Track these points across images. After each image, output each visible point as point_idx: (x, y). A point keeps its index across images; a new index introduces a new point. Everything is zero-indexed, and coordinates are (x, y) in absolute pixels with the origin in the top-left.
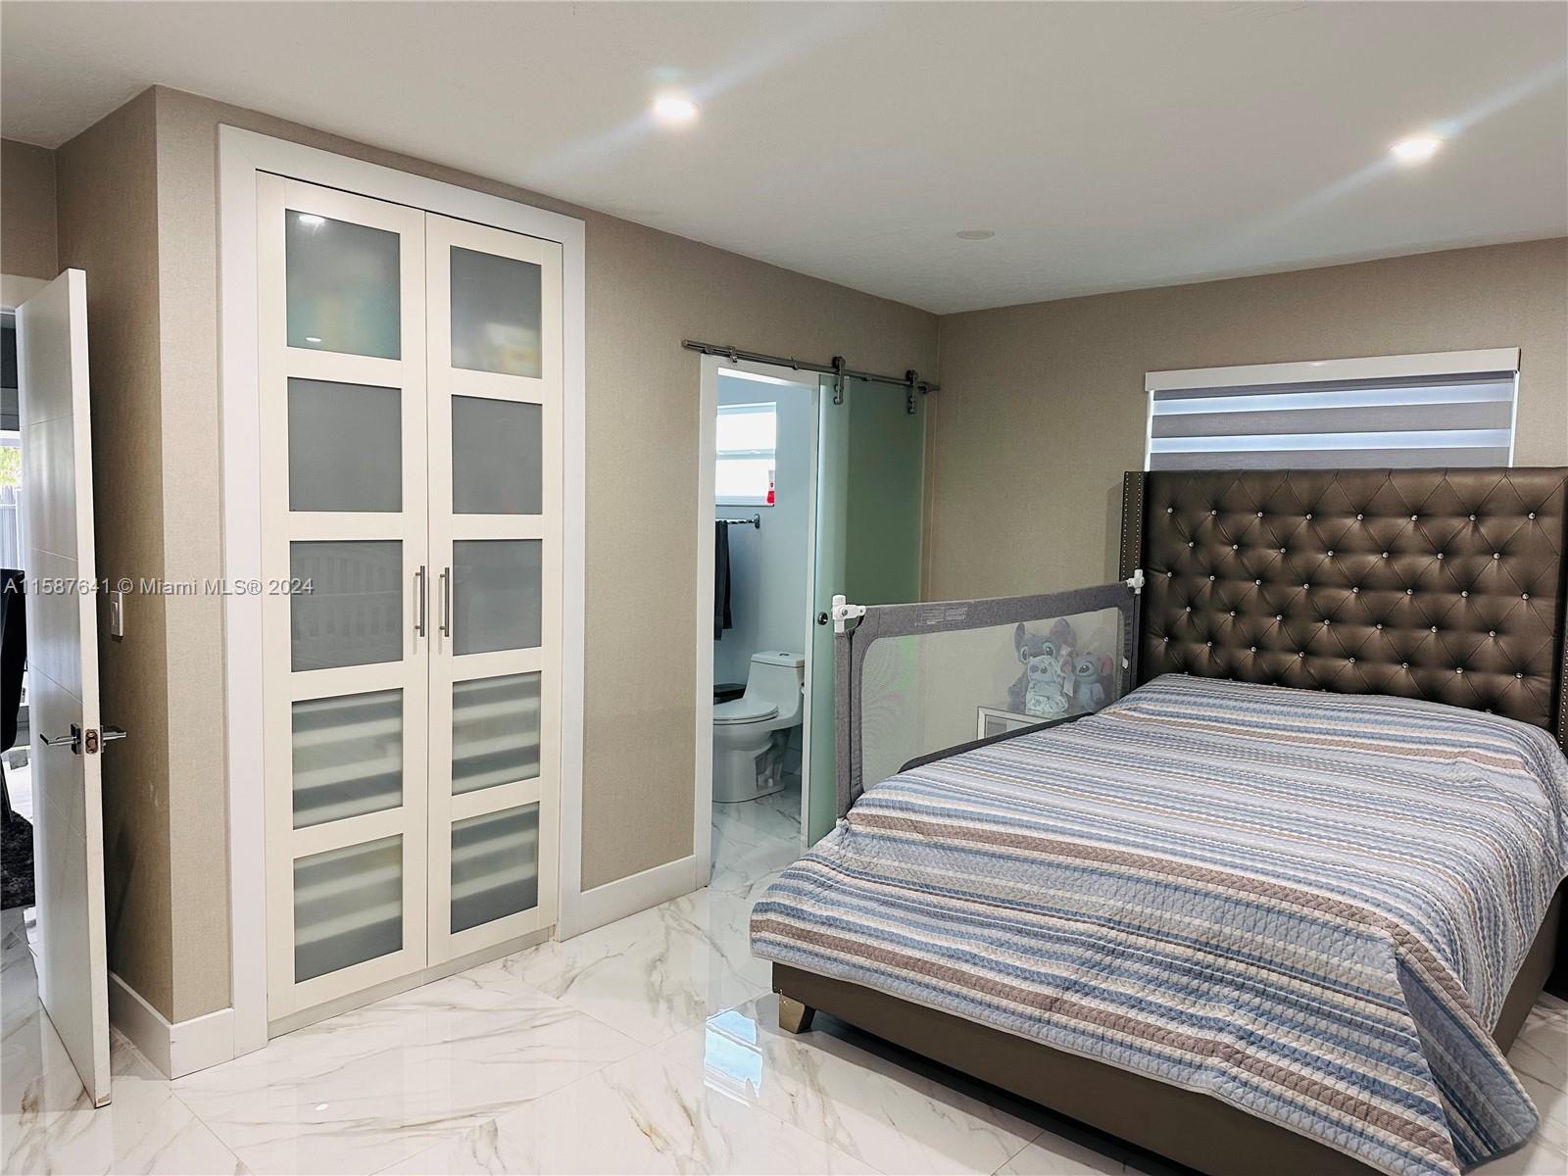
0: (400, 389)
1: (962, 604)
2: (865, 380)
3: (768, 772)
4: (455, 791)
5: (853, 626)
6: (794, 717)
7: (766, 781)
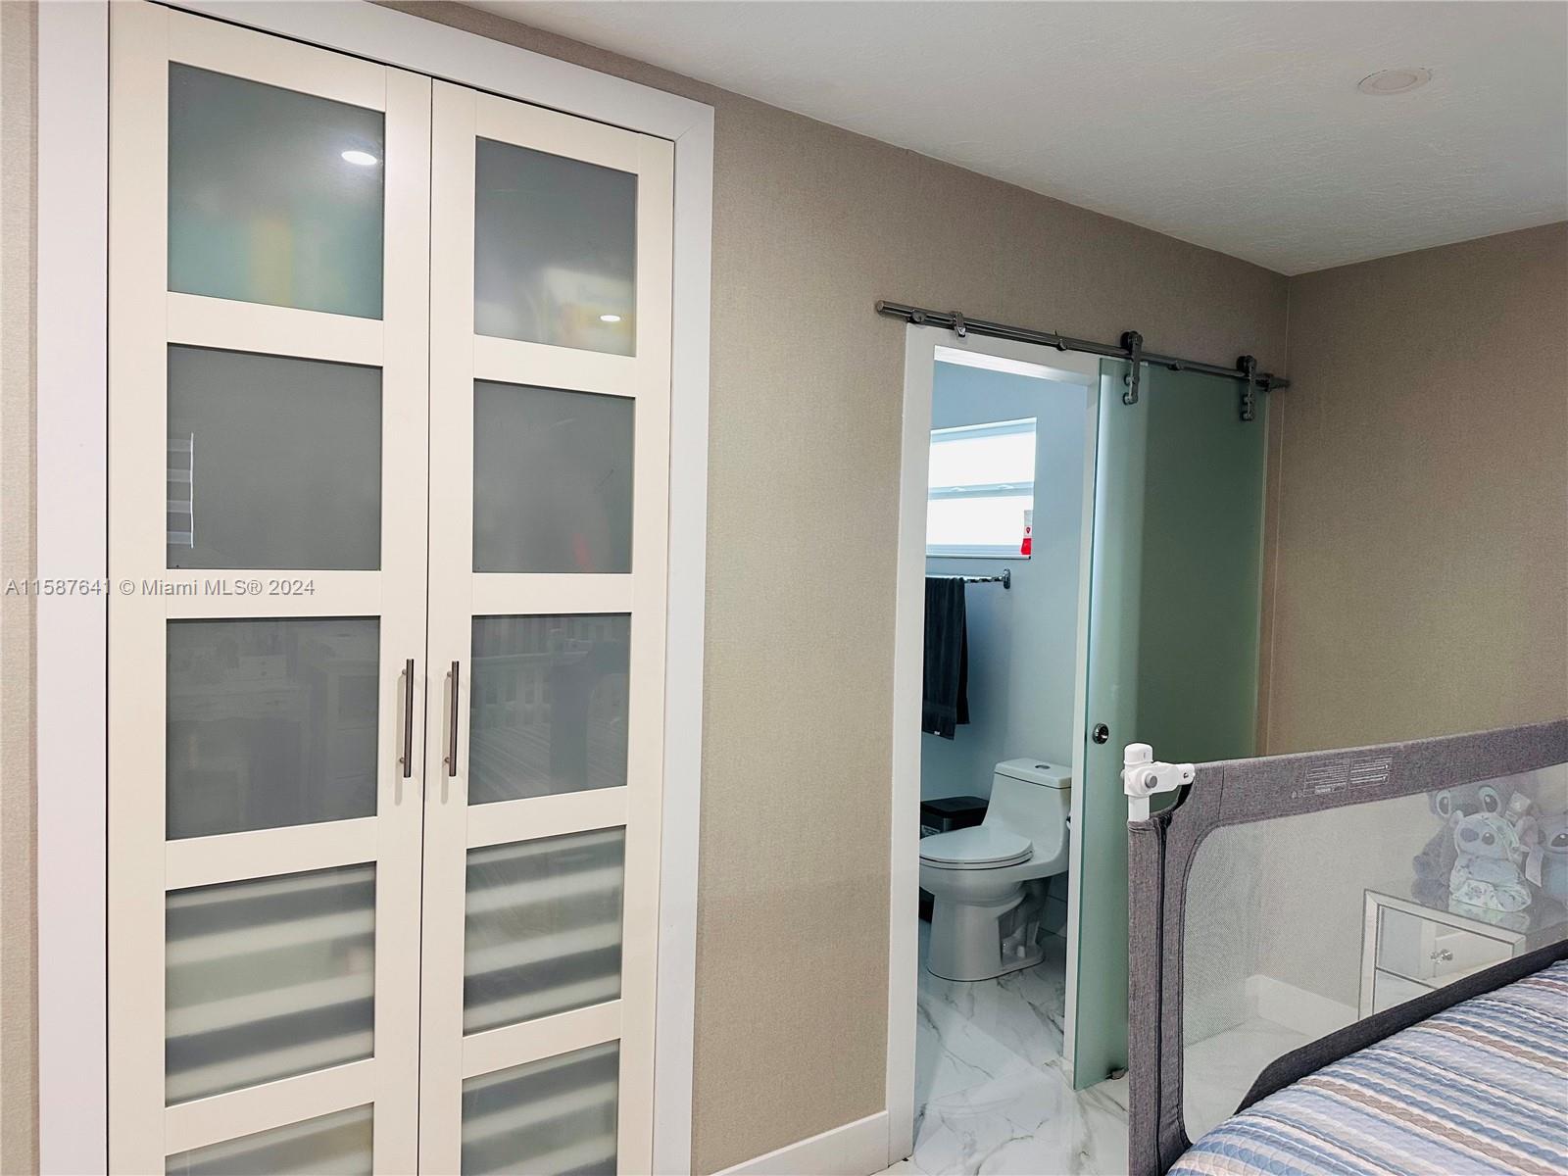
0: (382, 368)
1: (1383, 751)
2: (1174, 368)
3: (1018, 934)
4: (470, 1026)
5: (1167, 807)
6: (1056, 861)
7: (1015, 949)
